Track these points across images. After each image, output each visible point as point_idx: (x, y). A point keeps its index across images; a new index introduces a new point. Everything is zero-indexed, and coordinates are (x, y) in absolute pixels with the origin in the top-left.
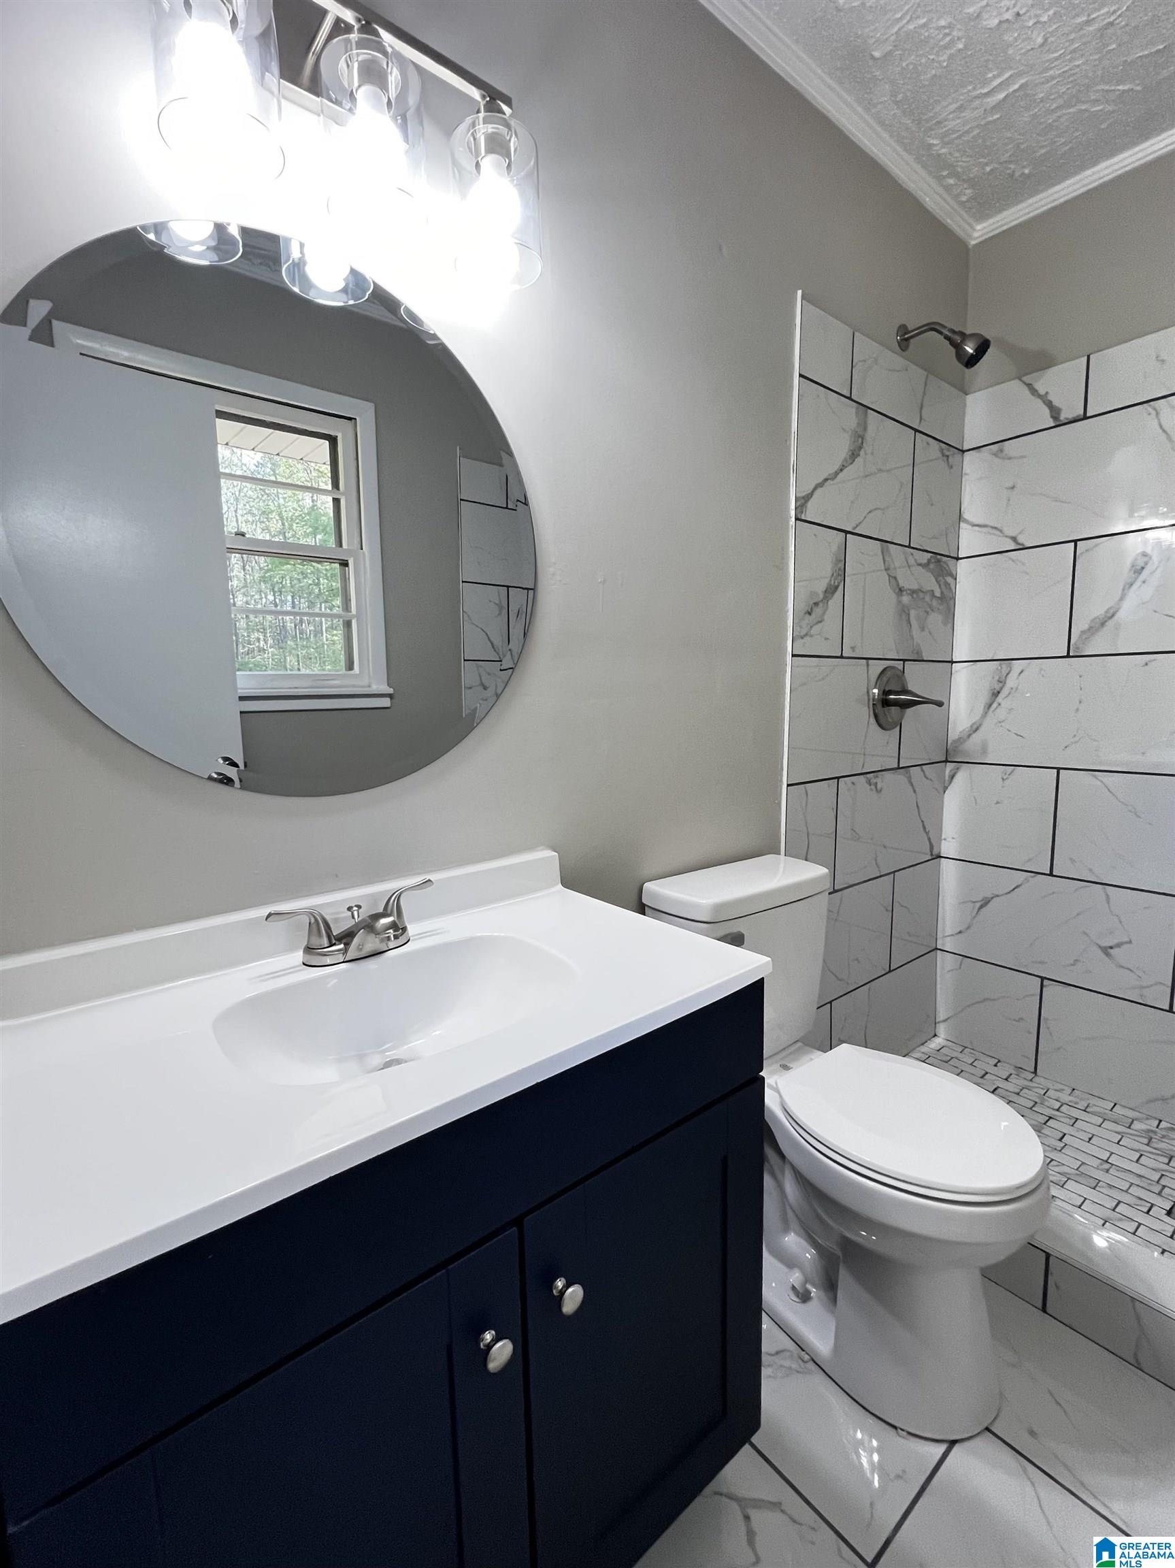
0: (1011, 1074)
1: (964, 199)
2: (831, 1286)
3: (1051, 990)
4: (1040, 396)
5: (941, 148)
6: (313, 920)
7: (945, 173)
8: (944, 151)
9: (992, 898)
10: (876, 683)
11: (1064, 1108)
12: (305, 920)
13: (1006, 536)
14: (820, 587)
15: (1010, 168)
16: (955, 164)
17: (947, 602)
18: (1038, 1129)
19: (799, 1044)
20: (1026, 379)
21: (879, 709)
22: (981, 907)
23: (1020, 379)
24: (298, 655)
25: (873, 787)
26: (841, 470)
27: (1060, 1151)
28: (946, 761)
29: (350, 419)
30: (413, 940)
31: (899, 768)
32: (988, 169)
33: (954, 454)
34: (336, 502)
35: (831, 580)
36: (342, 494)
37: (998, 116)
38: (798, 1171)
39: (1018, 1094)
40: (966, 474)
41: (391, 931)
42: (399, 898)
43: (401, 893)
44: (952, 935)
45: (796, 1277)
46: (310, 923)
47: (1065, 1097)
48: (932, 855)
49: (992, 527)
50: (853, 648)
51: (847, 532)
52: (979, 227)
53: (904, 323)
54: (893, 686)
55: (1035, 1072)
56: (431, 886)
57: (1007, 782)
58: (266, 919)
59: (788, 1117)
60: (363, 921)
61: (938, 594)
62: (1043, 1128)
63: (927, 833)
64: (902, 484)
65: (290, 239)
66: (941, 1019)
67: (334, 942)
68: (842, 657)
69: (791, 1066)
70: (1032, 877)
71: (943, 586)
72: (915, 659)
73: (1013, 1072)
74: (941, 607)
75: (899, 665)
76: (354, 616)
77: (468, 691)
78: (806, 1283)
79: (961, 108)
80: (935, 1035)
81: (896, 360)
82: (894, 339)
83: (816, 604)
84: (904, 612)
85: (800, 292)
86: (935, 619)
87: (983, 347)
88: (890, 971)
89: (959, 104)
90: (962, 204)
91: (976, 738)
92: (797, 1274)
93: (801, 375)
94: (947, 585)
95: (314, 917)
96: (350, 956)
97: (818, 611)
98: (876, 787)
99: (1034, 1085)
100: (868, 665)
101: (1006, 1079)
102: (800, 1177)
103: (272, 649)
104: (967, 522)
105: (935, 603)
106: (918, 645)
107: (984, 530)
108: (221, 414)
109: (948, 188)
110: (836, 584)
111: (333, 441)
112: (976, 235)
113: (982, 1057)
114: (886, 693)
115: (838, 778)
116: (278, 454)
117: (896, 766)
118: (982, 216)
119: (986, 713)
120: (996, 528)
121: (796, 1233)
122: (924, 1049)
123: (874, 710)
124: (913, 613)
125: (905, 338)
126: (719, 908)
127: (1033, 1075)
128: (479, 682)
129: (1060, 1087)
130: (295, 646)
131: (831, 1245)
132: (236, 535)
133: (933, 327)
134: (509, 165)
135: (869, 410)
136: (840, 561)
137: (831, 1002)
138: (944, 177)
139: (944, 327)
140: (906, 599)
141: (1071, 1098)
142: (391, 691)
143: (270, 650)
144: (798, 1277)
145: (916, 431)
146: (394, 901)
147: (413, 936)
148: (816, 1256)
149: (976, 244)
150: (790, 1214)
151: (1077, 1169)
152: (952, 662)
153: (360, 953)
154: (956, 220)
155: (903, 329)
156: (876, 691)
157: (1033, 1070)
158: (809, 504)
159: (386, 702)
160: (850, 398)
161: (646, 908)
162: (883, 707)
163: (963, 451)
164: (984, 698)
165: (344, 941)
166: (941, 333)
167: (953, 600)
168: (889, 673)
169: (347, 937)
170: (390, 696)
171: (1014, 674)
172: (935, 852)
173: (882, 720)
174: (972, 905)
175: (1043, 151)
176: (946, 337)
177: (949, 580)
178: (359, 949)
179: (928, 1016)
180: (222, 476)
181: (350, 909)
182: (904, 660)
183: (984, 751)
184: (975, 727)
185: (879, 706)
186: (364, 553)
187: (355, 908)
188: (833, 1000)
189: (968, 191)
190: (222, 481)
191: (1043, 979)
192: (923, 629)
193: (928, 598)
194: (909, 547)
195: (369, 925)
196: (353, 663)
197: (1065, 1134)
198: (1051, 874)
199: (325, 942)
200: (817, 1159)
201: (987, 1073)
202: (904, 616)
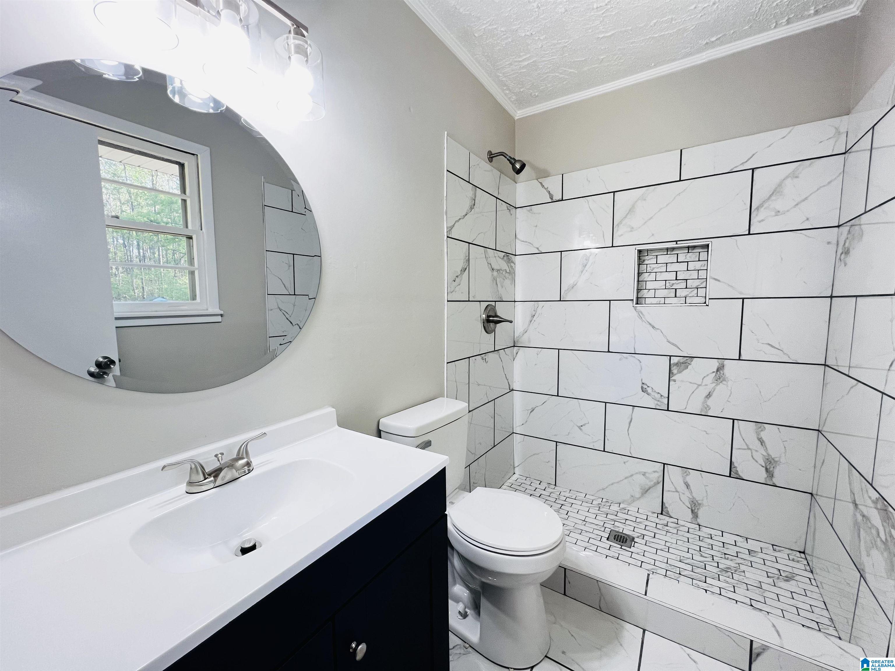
0: (546, 487)
1: (513, 100)
2: (477, 607)
3: (560, 446)
4: (545, 188)
5: (503, 78)
6: (193, 466)
7: (505, 88)
8: (504, 79)
9: (535, 408)
10: (484, 312)
11: (568, 500)
12: (188, 466)
13: (535, 247)
14: (459, 269)
15: (530, 92)
16: (509, 85)
17: (512, 273)
18: (557, 511)
19: (458, 490)
20: (540, 180)
21: (486, 324)
22: (531, 412)
23: (537, 180)
24: (142, 279)
25: (484, 360)
26: (466, 215)
27: (567, 519)
28: (514, 346)
29: (194, 154)
30: (255, 468)
31: (495, 351)
32: (522, 90)
33: (512, 209)
34: (184, 201)
35: (463, 266)
36: (188, 197)
37: (525, 70)
38: (461, 554)
39: (549, 496)
40: (518, 218)
41: (246, 467)
42: (247, 445)
43: (248, 442)
44: (520, 426)
45: (460, 607)
46: (191, 468)
47: (567, 495)
48: (510, 389)
49: (529, 243)
50: (474, 297)
51: (469, 243)
52: (518, 112)
53: (490, 150)
54: (490, 314)
55: (555, 485)
56: (265, 436)
57: (539, 355)
58: (162, 470)
59: (455, 528)
60: (226, 463)
61: (508, 271)
62: (560, 510)
63: (507, 380)
64: (492, 222)
65: (174, 78)
66: (516, 466)
67: (207, 476)
68: (469, 301)
69: (455, 502)
70: (551, 397)
71: (510, 268)
72: (500, 300)
73: (547, 486)
74: (510, 277)
75: (493, 303)
76: (197, 269)
77: (270, 312)
78: (465, 608)
79: (511, 64)
80: (514, 473)
81: (487, 166)
82: (486, 157)
83: (457, 276)
84: (495, 279)
85: (446, 133)
86: (507, 282)
87: (523, 166)
88: (494, 446)
89: (510, 62)
90: (511, 101)
91: (526, 336)
92: (461, 605)
93: (447, 171)
94: (511, 267)
95: (195, 464)
96: (217, 485)
97: (458, 280)
98: (485, 360)
99: (555, 491)
100: (480, 304)
101: (544, 490)
102: (462, 557)
103: (122, 274)
104: (519, 239)
105: (507, 275)
106: (501, 295)
107: (526, 243)
108: (101, 143)
109: (506, 94)
110: (466, 267)
111: (182, 166)
112: (518, 115)
113: (534, 481)
114: (489, 316)
115: (469, 358)
116: (139, 166)
117: (494, 350)
118: (520, 109)
119: (529, 325)
120: (530, 243)
121: (460, 584)
122: (510, 481)
123: (483, 325)
124: (498, 279)
125: (491, 157)
126: (419, 429)
127: (555, 486)
128: (277, 307)
129: (565, 490)
130: (140, 273)
131: (476, 586)
132: (112, 217)
133: (502, 154)
134: (307, 61)
135: (477, 188)
136: (467, 256)
137: (469, 465)
138: (504, 90)
139: (508, 155)
140: (495, 273)
141: (570, 494)
142: (222, 312)
143: (121, 275)
144: (461, 606)
145: (497, 198)
146: (244, 447)
147: (255, 466)
148: (470, 594)
149: (518, 119)
150: (456, 575)
151: (574, 527)
152: (515, 301)
153: (223, 482)
154: (509, 107)
155: (490, 153)
156: (484, 316)
157: (554, 484)
158: (453, 230)
159: (219, 319)
160: (469, 182)
161: (382, 432)
162: (487, 323)
163: (516, 208)
164: (529, 318)
165: (213, 475)
166: (506, 158)
167: (514, 274)
168: (489, 308)
169: (216, 473)
170: (222, 315)
171: (540, 307)
172: (511, 388)
173: (487, 330)
174: (527, 411)
175: (542, 87)
176: (508, 159)
177: (512, 264)
178: (223, 479)
179: (511, 465)
180: (102, 180)
181: (216, 456)
182: (495, 301)
183: (529, 341)
184: (525, 331)
185: (486, 322)
186: (203, 233)
187: (220, 455)
188: (470, 464)
189: (514, 97)
190: (103, 183)
191: (557, 442)
192: (502, 287)
193: (504, 273)
194: (496, 250)
195: (231, 465)
196: (196, 296)
197: (568, 511)
198: (558, 396)
199: (202, 478)
200: (468, 546)
201: (536, 488)
202: (494, 281)
